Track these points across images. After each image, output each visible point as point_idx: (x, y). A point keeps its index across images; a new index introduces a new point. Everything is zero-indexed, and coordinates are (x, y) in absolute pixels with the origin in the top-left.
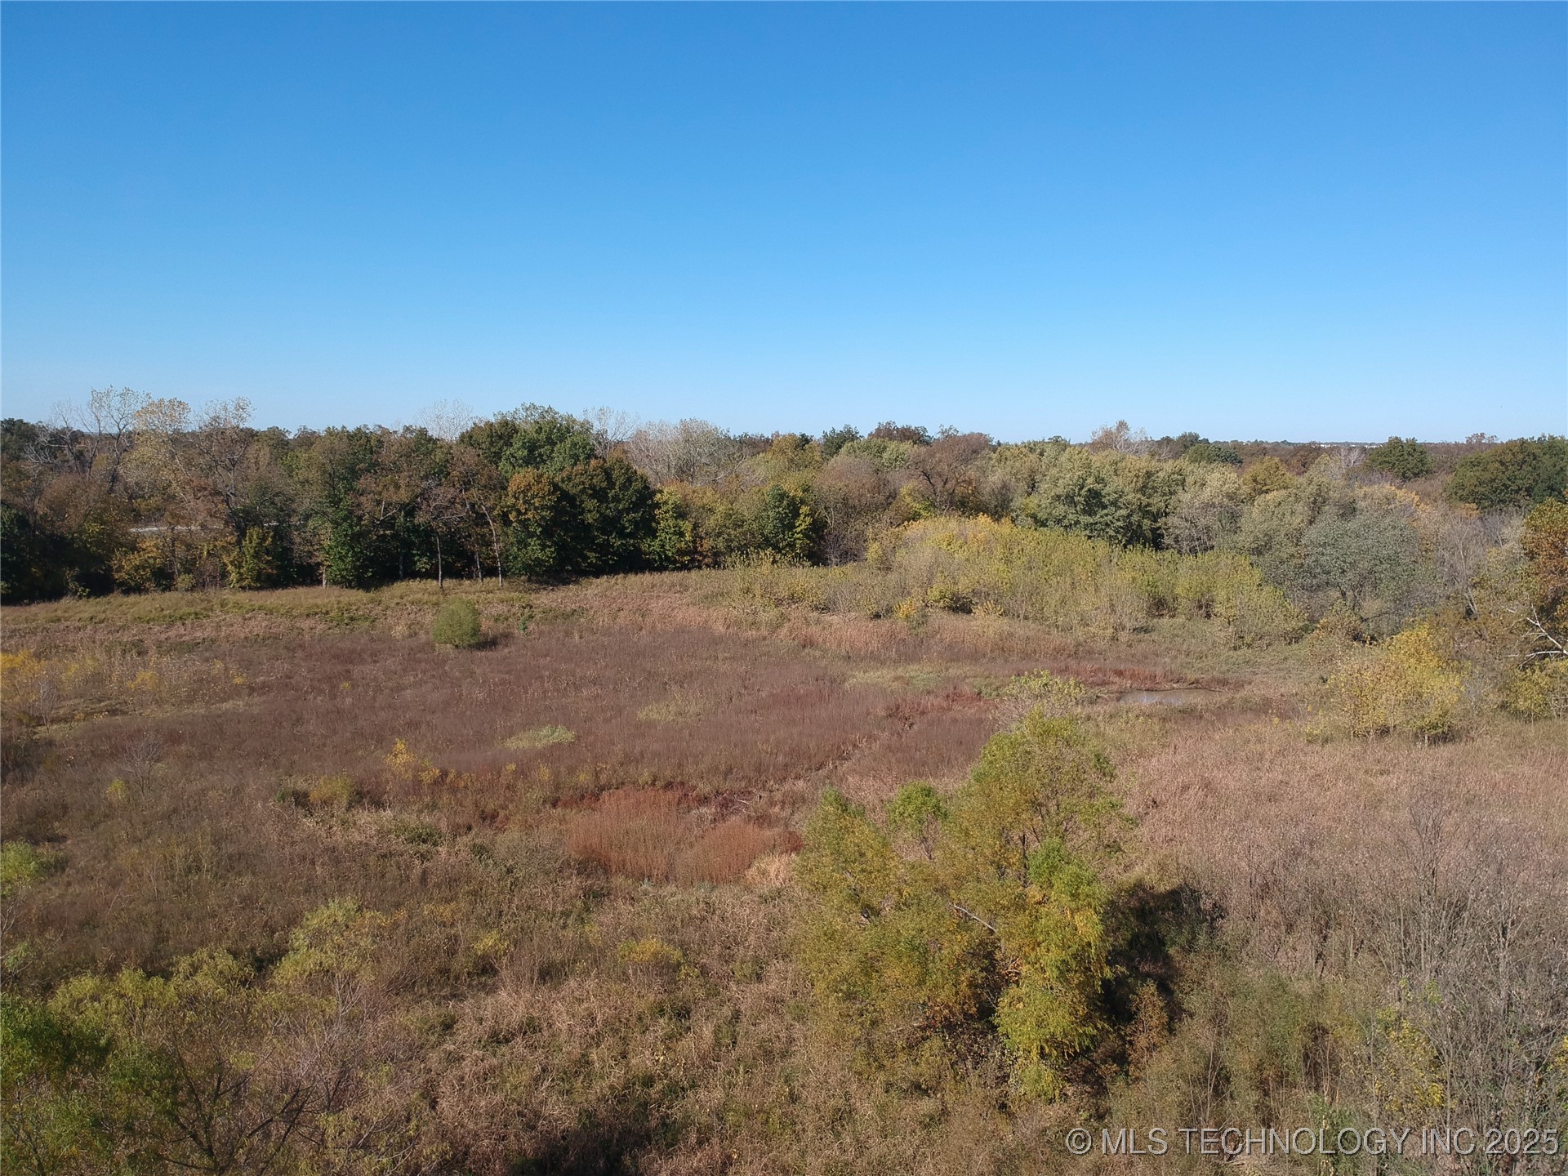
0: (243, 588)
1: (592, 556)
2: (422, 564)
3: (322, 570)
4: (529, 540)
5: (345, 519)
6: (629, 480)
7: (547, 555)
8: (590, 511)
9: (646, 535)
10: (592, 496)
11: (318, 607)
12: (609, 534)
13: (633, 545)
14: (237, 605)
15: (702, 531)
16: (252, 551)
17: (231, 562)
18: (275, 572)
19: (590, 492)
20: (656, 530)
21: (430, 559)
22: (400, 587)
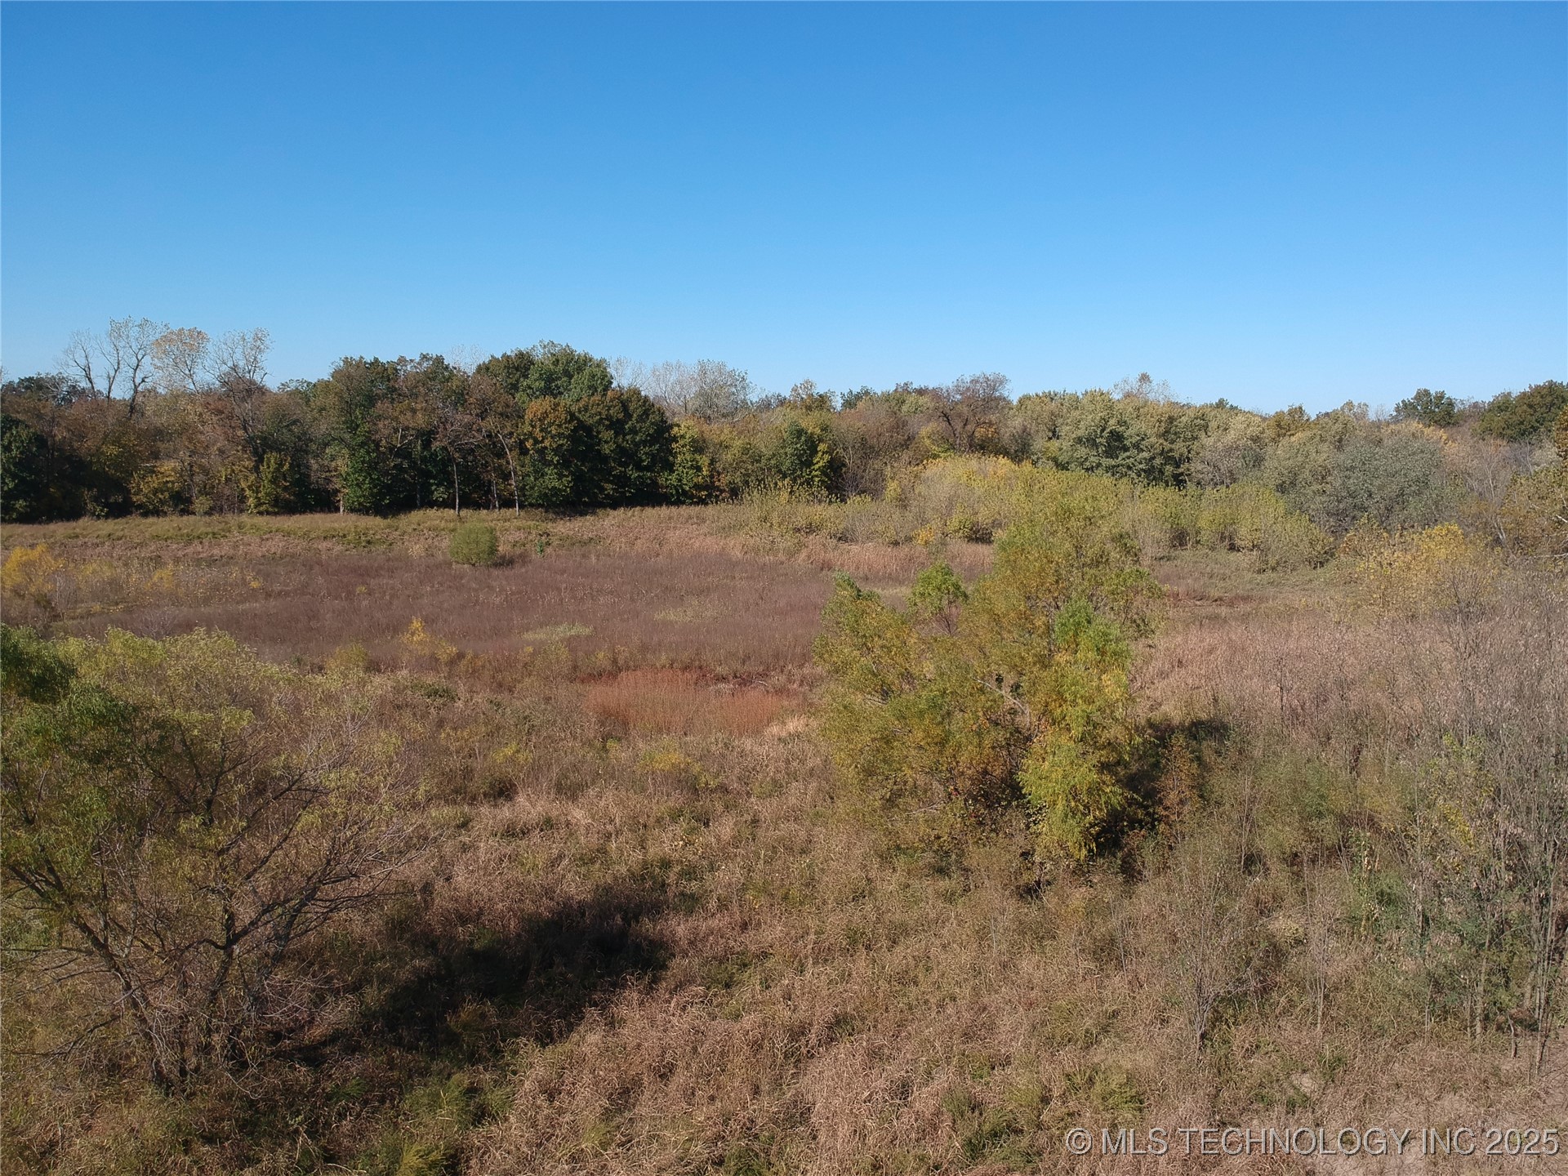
0: (261, 513)
1: (609, 488)
2: (439, 493)
3: (340, 496)
4: (546, 470)
5: (362, 445)
6: (646, 413)
7: (565, 483)
8: (607, 442)
9: (663, 469)
10: (608, 428)
11: (335, 530)
12: (625, 465)
13: (650, 478)
14: (253, 526)
15: (719, 466)
16: (270, 476)
17: (249, 487)
18: (292, 498)
19: (607, 423)
20: (673, 465)
21: (447, 488)
22: (416, 516)
